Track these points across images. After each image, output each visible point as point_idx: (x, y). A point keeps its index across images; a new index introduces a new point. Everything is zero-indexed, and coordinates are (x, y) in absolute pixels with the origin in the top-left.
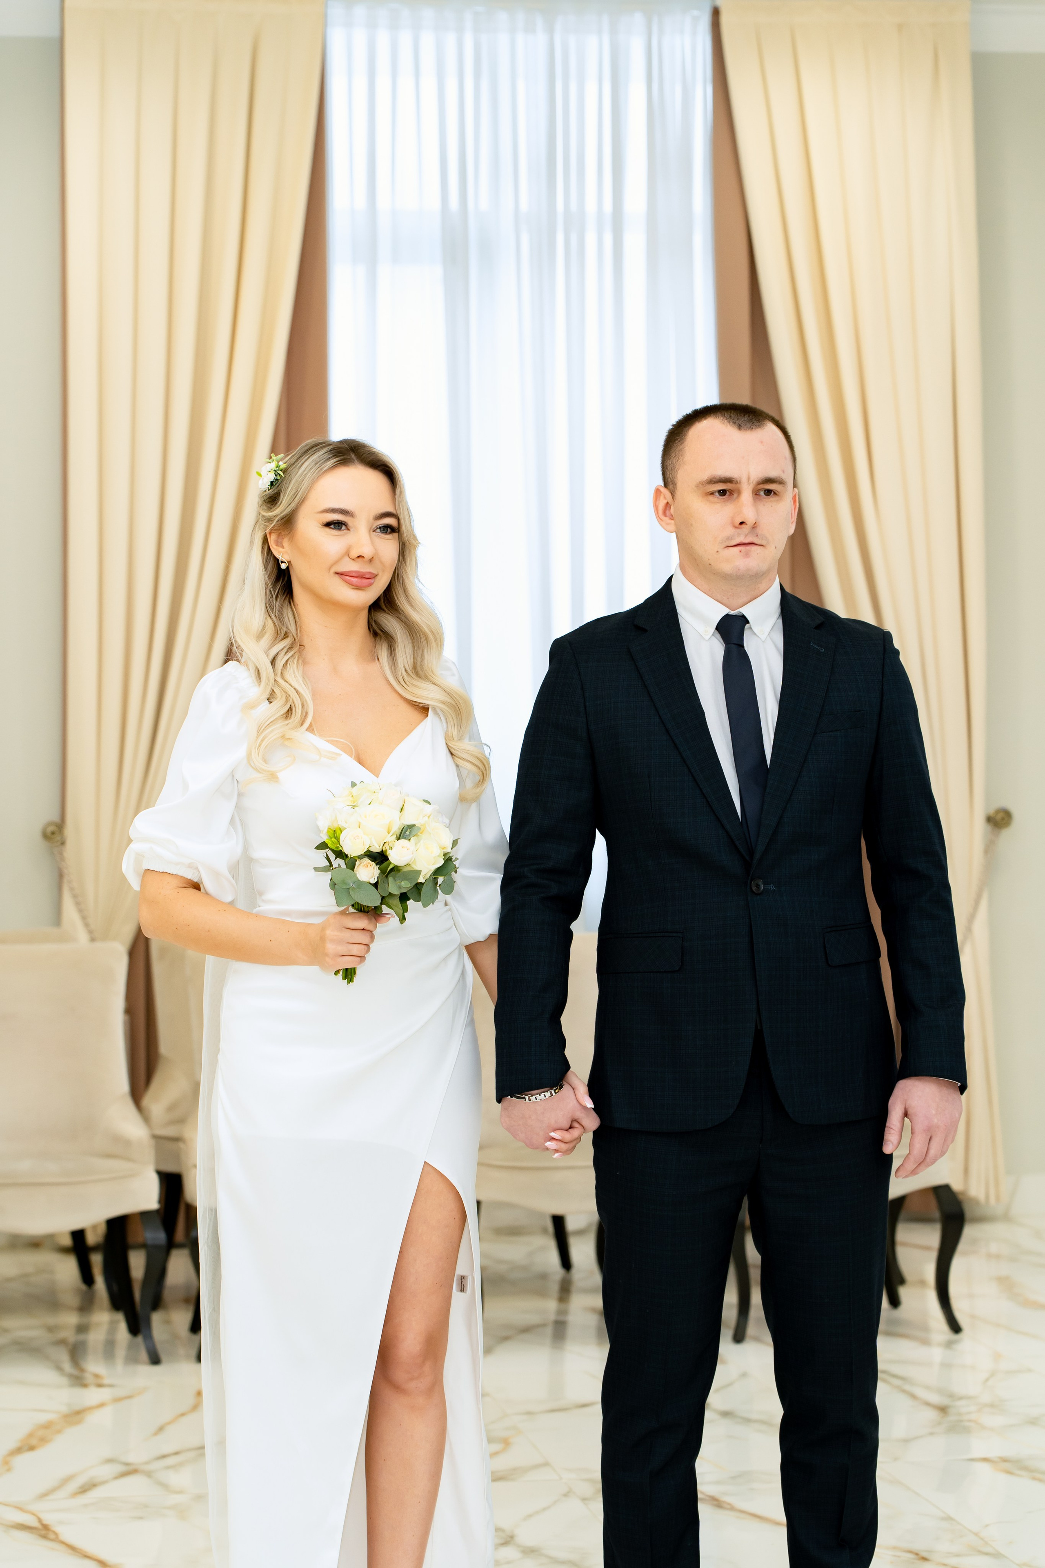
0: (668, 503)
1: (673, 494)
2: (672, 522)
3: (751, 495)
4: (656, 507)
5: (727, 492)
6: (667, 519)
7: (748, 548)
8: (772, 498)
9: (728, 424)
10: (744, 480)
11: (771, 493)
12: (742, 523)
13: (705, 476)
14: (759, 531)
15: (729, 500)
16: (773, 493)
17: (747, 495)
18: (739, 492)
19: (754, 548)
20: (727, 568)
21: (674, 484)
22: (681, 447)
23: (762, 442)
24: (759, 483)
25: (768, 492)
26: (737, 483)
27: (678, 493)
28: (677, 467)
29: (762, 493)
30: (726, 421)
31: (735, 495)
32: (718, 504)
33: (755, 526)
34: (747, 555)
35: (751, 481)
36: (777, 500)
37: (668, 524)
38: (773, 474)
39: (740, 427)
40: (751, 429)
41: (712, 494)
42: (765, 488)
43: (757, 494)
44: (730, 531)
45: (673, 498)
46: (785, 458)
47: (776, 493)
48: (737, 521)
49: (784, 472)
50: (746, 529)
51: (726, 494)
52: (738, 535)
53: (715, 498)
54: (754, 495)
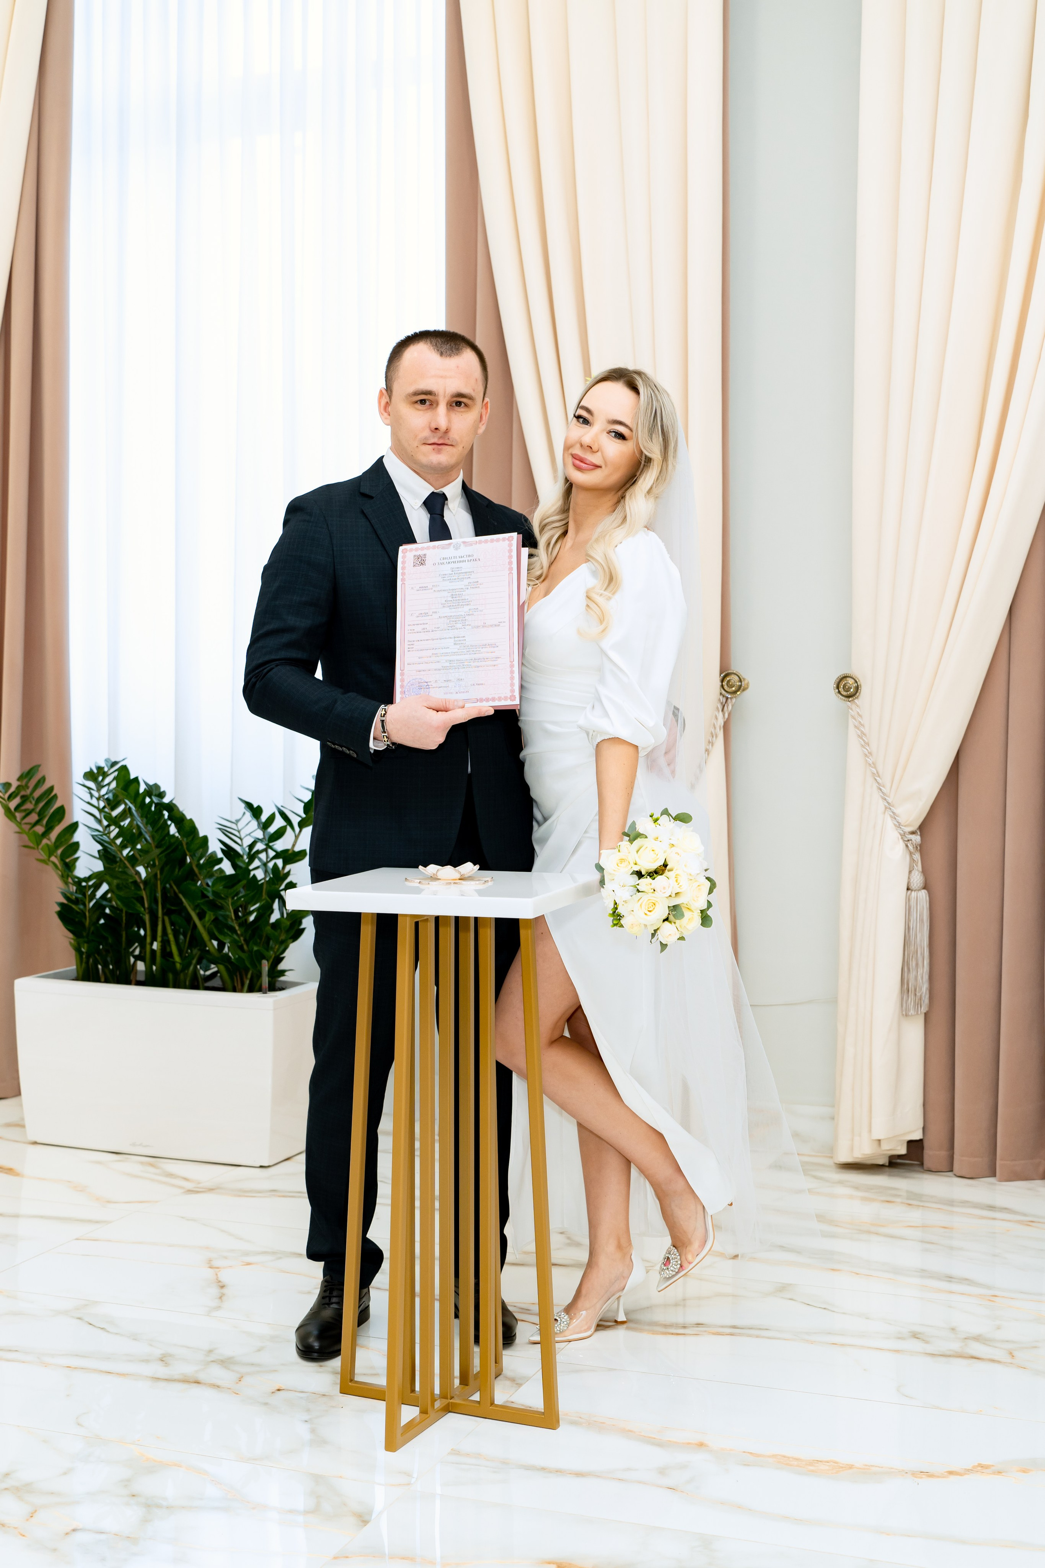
0: (387, 402)
1: (390, 397)
2: (389, 417)
3: (445, 407)
4: (380, 403)
5: (427, 402)
6: (386, 414)
7: (440, 447)
8: (462, 409)
9: (433, 350)
10: (441, 393)
11: (461, 404)
12: (436, 429)
13: (412, 389)
15: (429, 409)
17: (442, 407)
19: (445, 447)
20: (424, 460)
23: (458, 366)
24: (453, 397)
26: (435, 395)
27: (393, 398)
30: (432, 348)
32: (420, 412)
33: (447, 431)
34: (439, 452)
37: (386, 418)
39: (441, 354)
40: (450, 356)
41: (416, 402)
42: (459, 401)
43: (451, 405)
44: (427, 433)
45: (390, 400)
46: (476, 380)
47: (466, 405)
48: (434, 426)
49: (474, 390)
50: (439, 434)
51: (427, 404)
52: (434, 437)
53: (419, 406)
54: (448, 406)
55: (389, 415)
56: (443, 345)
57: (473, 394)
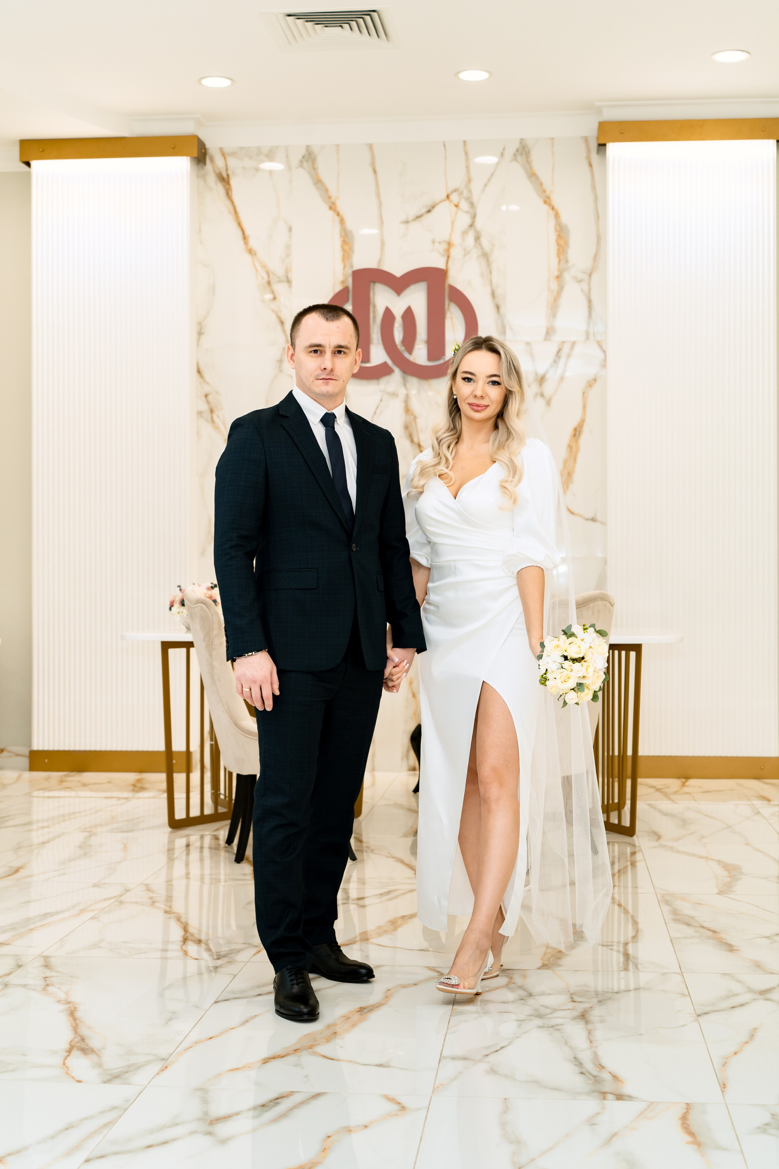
0: (293, 354)
1: (295, 350)
2: (295, 364)
3: (331, 354)
5: (318, 351)
6: (292, 362)
7: (327, 381)
8: (342, 355)
10: (327, 345)
11: (341, 352)
12: (325, 369)
13: (308, 343)
14: (335, 372)
15: (320, 356)
16: (342, 353)
17: (328, 354)
18: (325, 352)
19: (330, 381)
20: (319, 391)
21: (295, 345)
22: (298, 327)
23: (338, 328)
24: (335, 348)
25: (340, 352)
26: (323, 347)
27: (297, 350)
28: (296, 337)
29: (337, 353)
31: (323, 353)
32: (314, 358)
33: (332, 370)
34: (327, 384)
35: (331, 347)
36: (345, 356)
37: (292, 364)
38: (342, 343)
39: (327, 319)
40: (333, 321)
41: (311, 352)
42: (339, 350)
43: (334, 353)
44: (319, 372)
45: (294, 352)
46: (351, 336)
47: (344, 353)
48: (323, 367)
49: (349, 343)
50: (327, 372)
51: (318, 353)
52: (323, 374)
53: (313, 354)
54: (333, 354)
55: (294, 362)
56: (328, 314)
57: (349, 345)
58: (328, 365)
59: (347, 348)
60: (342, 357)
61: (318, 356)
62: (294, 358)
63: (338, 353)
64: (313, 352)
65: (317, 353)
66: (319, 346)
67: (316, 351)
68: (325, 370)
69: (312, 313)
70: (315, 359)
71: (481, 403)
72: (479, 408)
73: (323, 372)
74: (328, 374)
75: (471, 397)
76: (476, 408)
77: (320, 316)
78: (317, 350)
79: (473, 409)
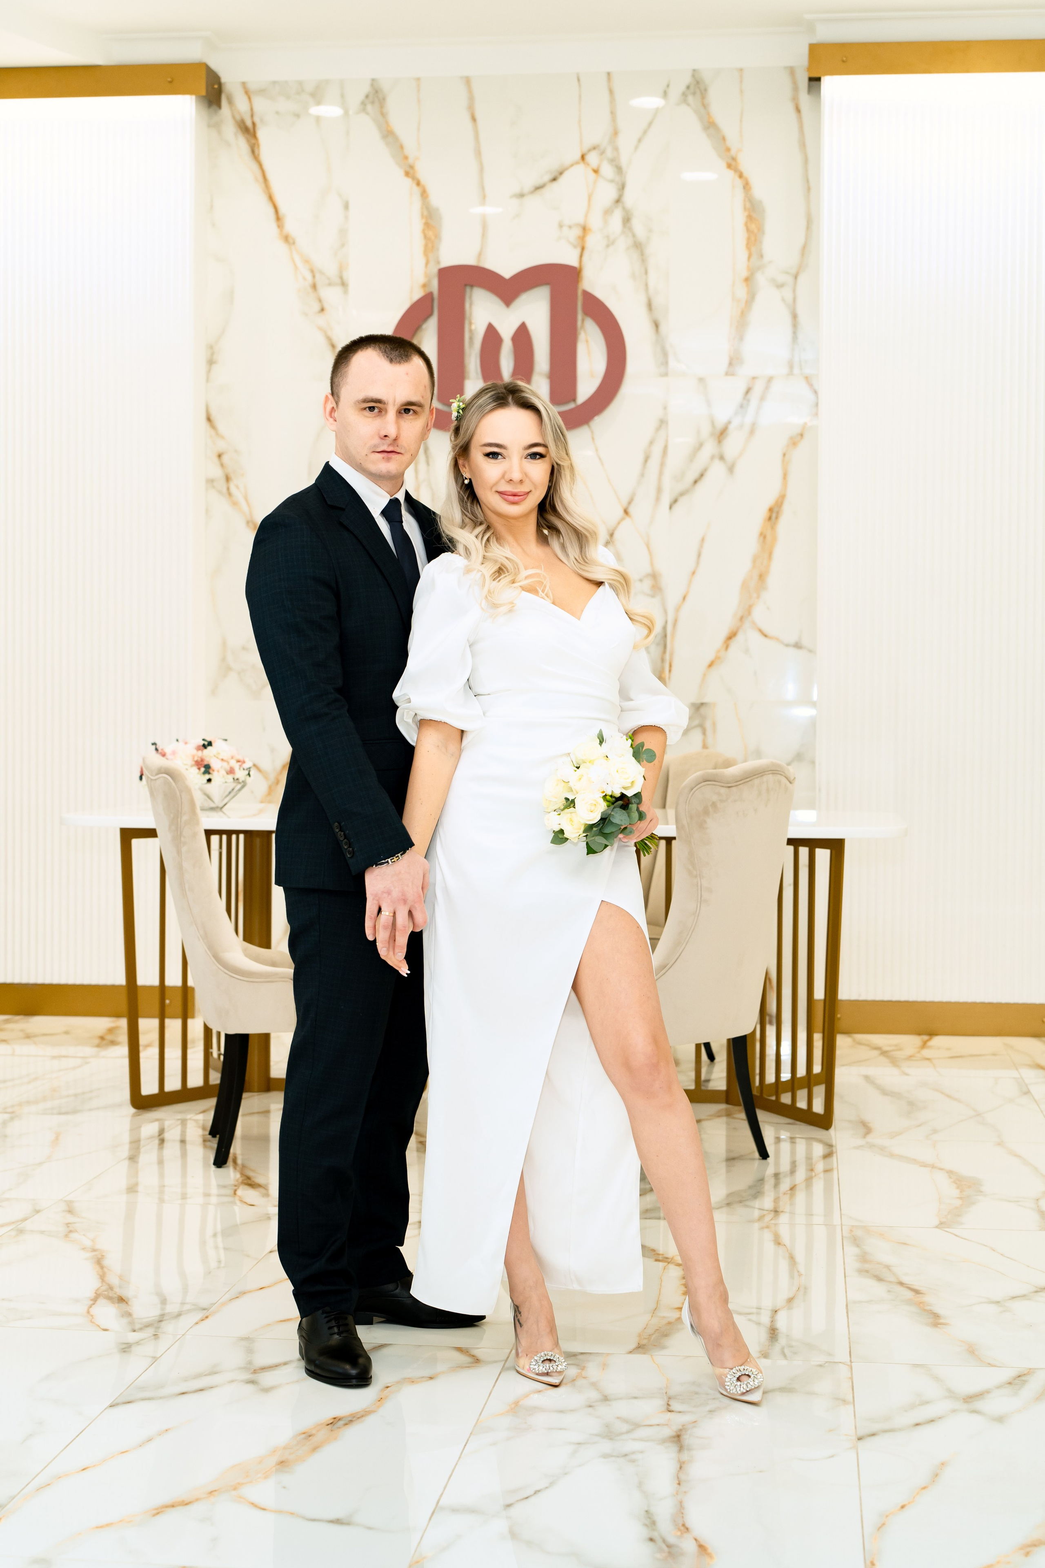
14: (400, 442)
16: (411, 412)
18: (386, 411)
21: (338, 397)
22: (346, 370)
25: (407, 411)
28: (341, 385)
29: (403, 412)
31: (383, 412)
35: (395, 403)
36: (416, 418)
38: (411, 398)
58: (392, 431)
59: (420, 405)
60: (411, 419)
61: (375, 417)
62: (336, 415)
63: (405, 413)
64: (367, 409)
65: (373, 411)
66: (379, 401)
67: (371, 409)
68: (387, 438)
69: (367, 349)
70: (370, 420)
71: (519, 490)
72: (516, 498)
73: (383, 441)
74: (390, 445)
75: (503, 481)
76: (511, 498)
77: (381, 354)
78: (374, 406)
79: (505, 500)
